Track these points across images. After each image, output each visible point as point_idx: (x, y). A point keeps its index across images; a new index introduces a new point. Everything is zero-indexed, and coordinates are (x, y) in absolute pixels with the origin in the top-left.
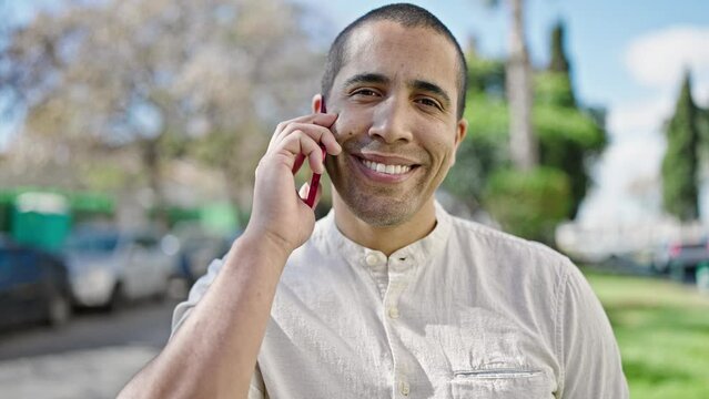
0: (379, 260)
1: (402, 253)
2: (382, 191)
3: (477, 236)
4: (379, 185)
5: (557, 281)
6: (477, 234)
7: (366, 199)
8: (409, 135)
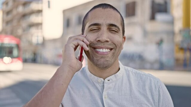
0: (102, 80)
1: (108, 78)
2: (102, 57)
3: (132, 73)
4: (101, 56)
5: (156, 88)
6: (132, 72)
7: (98, 60)
8: (108, 40)
